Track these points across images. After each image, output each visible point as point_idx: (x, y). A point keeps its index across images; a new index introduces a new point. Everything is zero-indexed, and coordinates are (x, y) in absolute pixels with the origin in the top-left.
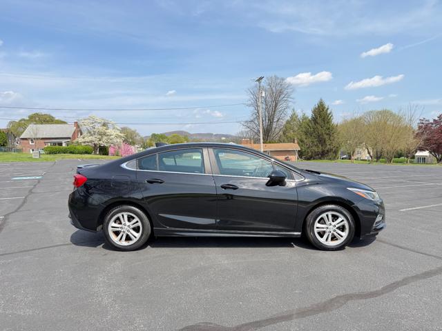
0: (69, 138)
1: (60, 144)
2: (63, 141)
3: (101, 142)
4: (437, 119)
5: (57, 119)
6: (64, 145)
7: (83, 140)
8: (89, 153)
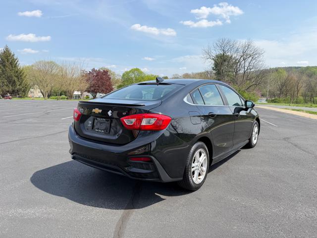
4: (91, 71)
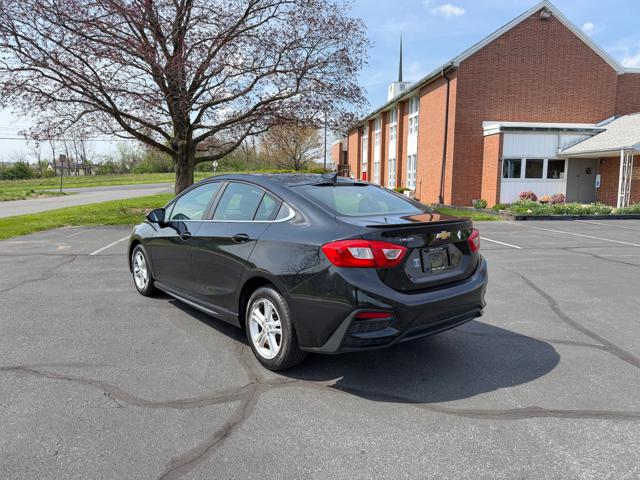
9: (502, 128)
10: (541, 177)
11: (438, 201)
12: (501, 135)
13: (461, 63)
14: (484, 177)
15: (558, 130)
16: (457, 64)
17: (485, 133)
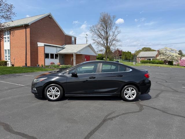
0: (154, 57)
1: (150, 60)
2: (151, 58)
3: (168, 59)
5: (152, 49)
6: (151, 60)
7: (160, 58)
8: (161, 64)
9: (45, 45)
10: (53, 58)
11: (25, 65)
12: (44, 46)
13: (31, 24)
14: (39, 58)
15: (57, 47)
16: (30, 24)
17: (38, 46)
